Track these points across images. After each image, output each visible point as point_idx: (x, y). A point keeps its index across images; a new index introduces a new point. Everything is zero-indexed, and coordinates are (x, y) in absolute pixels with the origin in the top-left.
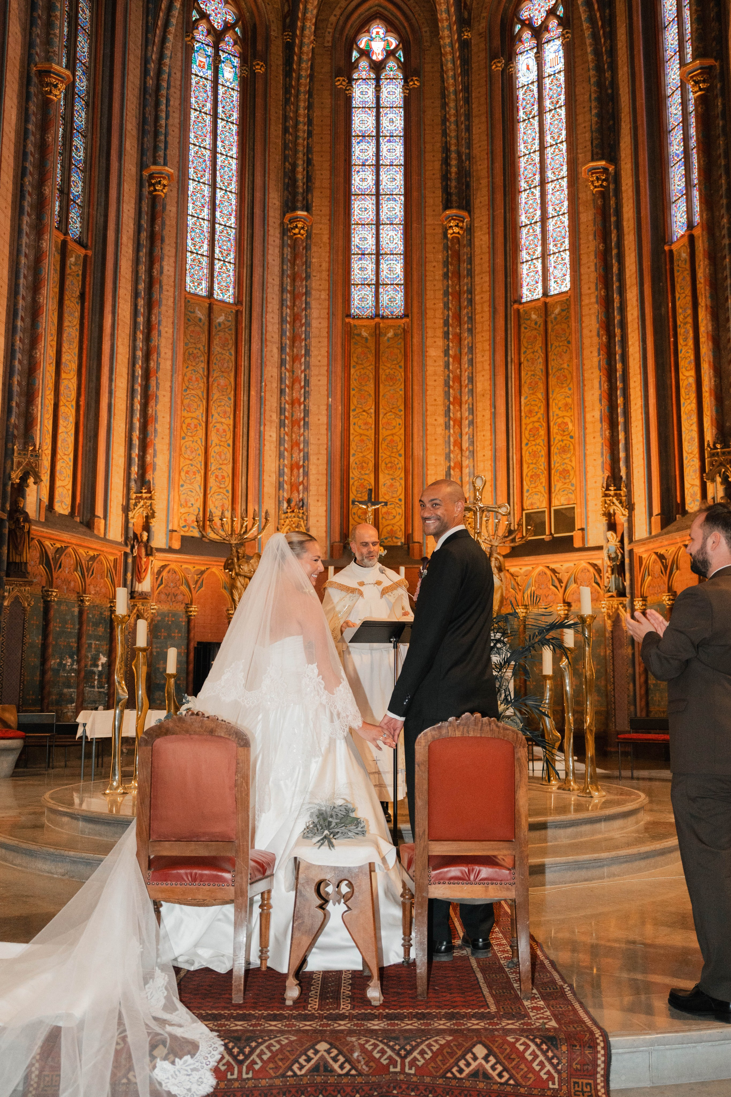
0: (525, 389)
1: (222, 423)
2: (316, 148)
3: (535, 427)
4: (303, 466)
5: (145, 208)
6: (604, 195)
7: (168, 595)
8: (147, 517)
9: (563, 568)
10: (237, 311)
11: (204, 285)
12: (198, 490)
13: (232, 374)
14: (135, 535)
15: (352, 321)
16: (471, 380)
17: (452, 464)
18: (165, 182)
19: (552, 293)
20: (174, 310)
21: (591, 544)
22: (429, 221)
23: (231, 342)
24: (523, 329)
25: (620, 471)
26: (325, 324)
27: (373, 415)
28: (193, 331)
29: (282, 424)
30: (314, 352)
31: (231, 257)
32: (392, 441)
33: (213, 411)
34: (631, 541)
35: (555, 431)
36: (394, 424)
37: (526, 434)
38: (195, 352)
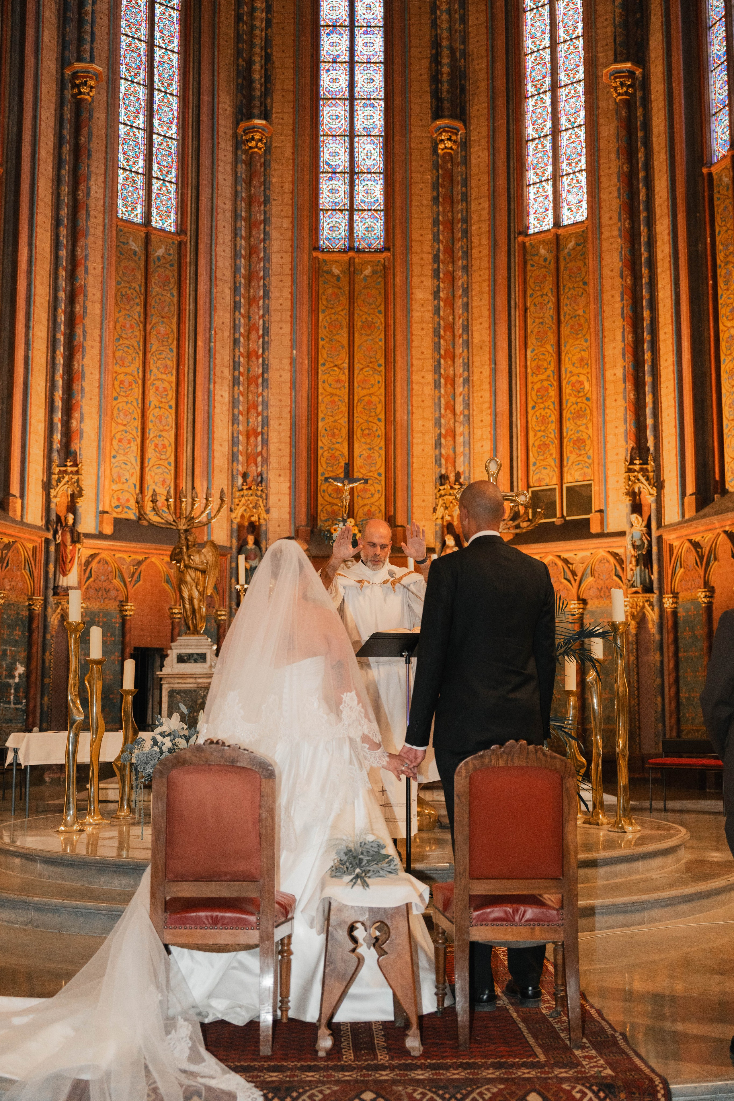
0: (532, 340)
1: (162, 380)
2: (276, 41)
3: (543, 387)
4: (262, 433)
5: (68, 115)
6: (629, 104)
7: (97, 591)
8: (73, 496)
9: (578, 558)
10: (180, 243)
11: (140, 209)
12: (134, 462)
13: (175, 320)
14: (58, 517)
15: (320, 256)
16: (466, 328)
17: (443, 431)
18: (92, 83)
19: (565, 223)
20: (104, 241)
21: (612, 527)
22: (416, 132)
23: (173, 281)
24: (529, 267)
25: (646, 441)
26: (287, 258)
27: (346, 371)
28: (126, 267)
29: (235, 382)
30: (274, 293)
31: (172, 176)
32: (370, 402)
33: (152, 366)
34: (659, 526)
35: (568, 391)
36: (373, 382)
37: (533, 395)
38: (129, 292)
